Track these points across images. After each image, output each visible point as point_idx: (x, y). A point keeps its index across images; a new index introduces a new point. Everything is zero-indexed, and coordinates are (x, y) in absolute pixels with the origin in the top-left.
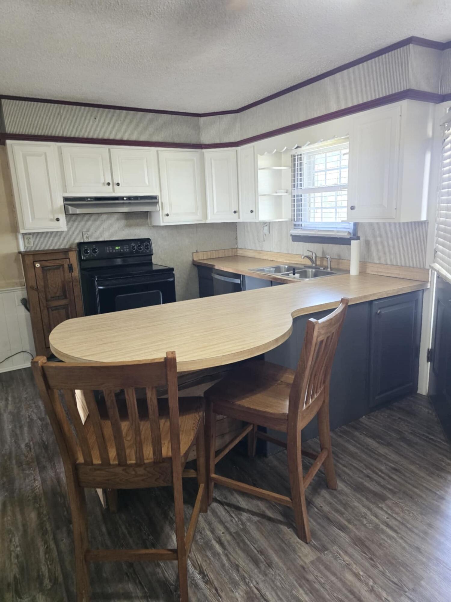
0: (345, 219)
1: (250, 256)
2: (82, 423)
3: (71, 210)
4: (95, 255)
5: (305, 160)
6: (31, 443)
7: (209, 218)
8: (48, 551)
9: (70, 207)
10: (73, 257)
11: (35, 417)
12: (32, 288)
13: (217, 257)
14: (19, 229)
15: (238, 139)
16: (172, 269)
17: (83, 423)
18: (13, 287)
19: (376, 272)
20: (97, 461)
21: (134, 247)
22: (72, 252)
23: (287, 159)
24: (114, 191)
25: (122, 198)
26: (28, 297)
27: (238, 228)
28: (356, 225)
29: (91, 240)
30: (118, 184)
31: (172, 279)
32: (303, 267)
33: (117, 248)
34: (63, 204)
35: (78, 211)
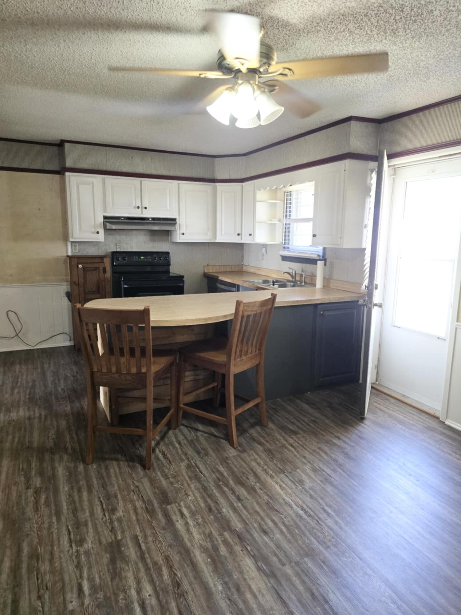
0: (311, 244)
1: (252, 272)
2: (99, 355)
3: (109, 226)
4: (125, 262)
5: (294, 196)
6: (65, 388)
7: (218, 238)
8: (72, 438)
9: (108, 224)
10: (107, 263)
11: (69, 375)
12: (75, 283)
13: (225, 271)
14: (69, 238)
15: (244, 176)
16: (183, 277)
17: (101, 354)
18: (61, 282)
19: (336, 286)
20: (104, 370)
21: (155, 258)
22: (106, 258)
23: (280, 194)
24: (142, 213)
25: (148, 219)
26: (71, 291)
27: (244, 248)
28: (324, 249)
29: (122, 250)
30: (146, 208)
31: (182, 284)
32: (286, 281)
33: (142, 258)
34: (102, 221)
35: (114, 227)
